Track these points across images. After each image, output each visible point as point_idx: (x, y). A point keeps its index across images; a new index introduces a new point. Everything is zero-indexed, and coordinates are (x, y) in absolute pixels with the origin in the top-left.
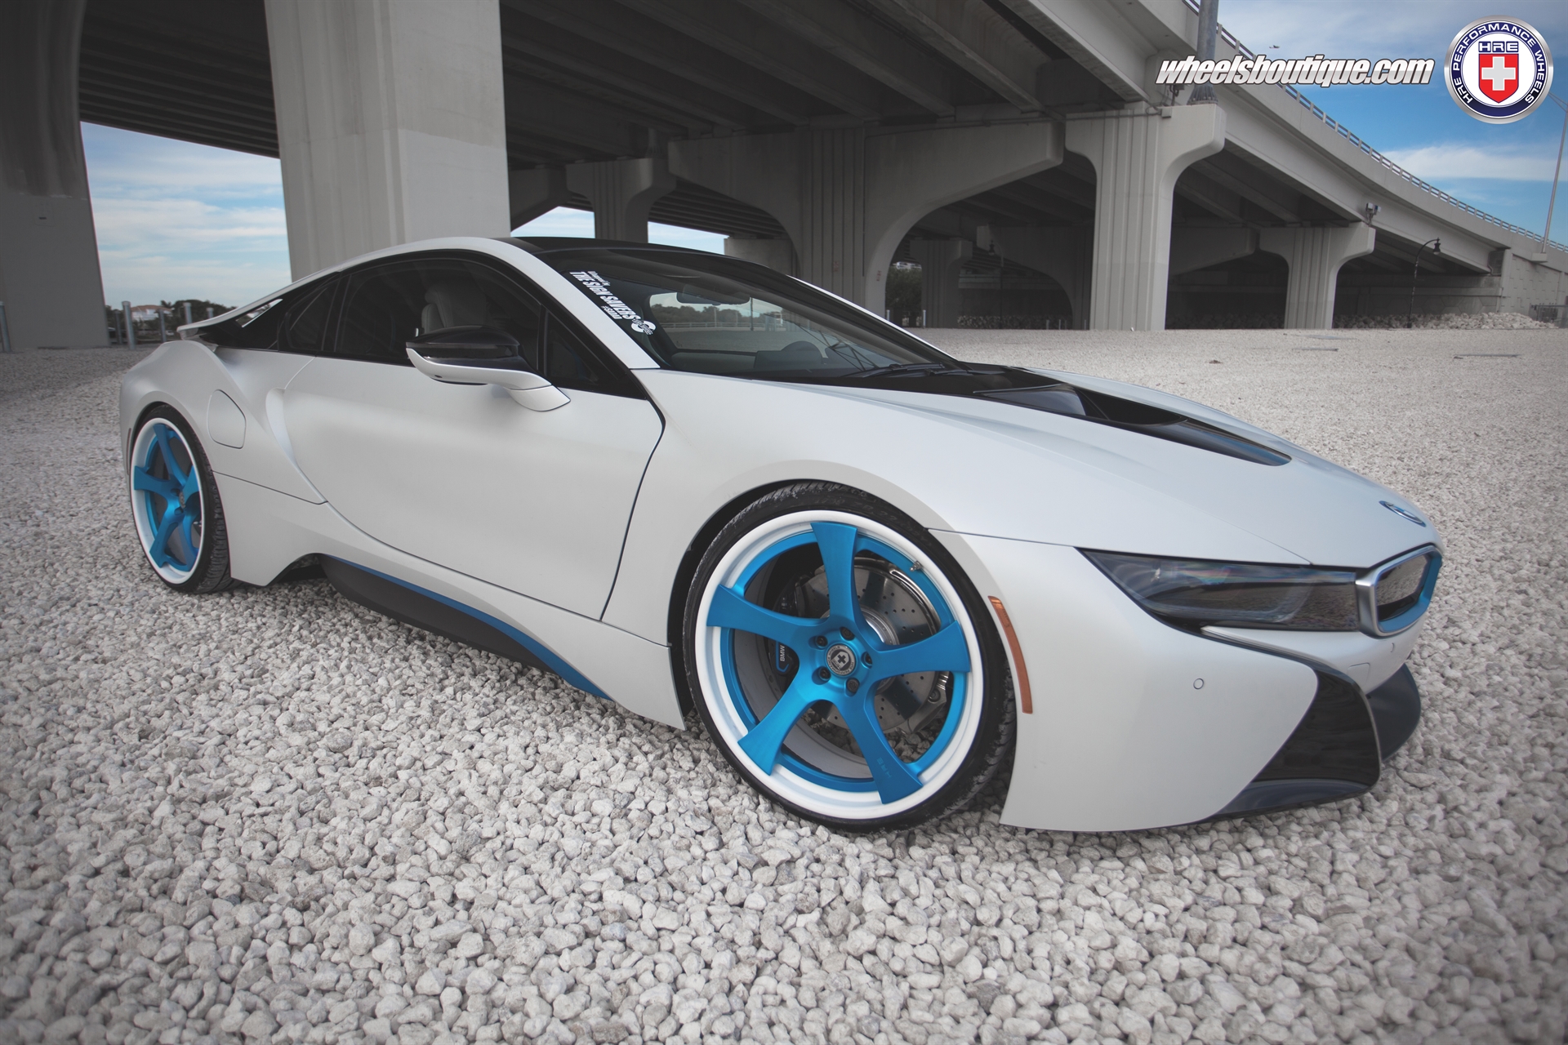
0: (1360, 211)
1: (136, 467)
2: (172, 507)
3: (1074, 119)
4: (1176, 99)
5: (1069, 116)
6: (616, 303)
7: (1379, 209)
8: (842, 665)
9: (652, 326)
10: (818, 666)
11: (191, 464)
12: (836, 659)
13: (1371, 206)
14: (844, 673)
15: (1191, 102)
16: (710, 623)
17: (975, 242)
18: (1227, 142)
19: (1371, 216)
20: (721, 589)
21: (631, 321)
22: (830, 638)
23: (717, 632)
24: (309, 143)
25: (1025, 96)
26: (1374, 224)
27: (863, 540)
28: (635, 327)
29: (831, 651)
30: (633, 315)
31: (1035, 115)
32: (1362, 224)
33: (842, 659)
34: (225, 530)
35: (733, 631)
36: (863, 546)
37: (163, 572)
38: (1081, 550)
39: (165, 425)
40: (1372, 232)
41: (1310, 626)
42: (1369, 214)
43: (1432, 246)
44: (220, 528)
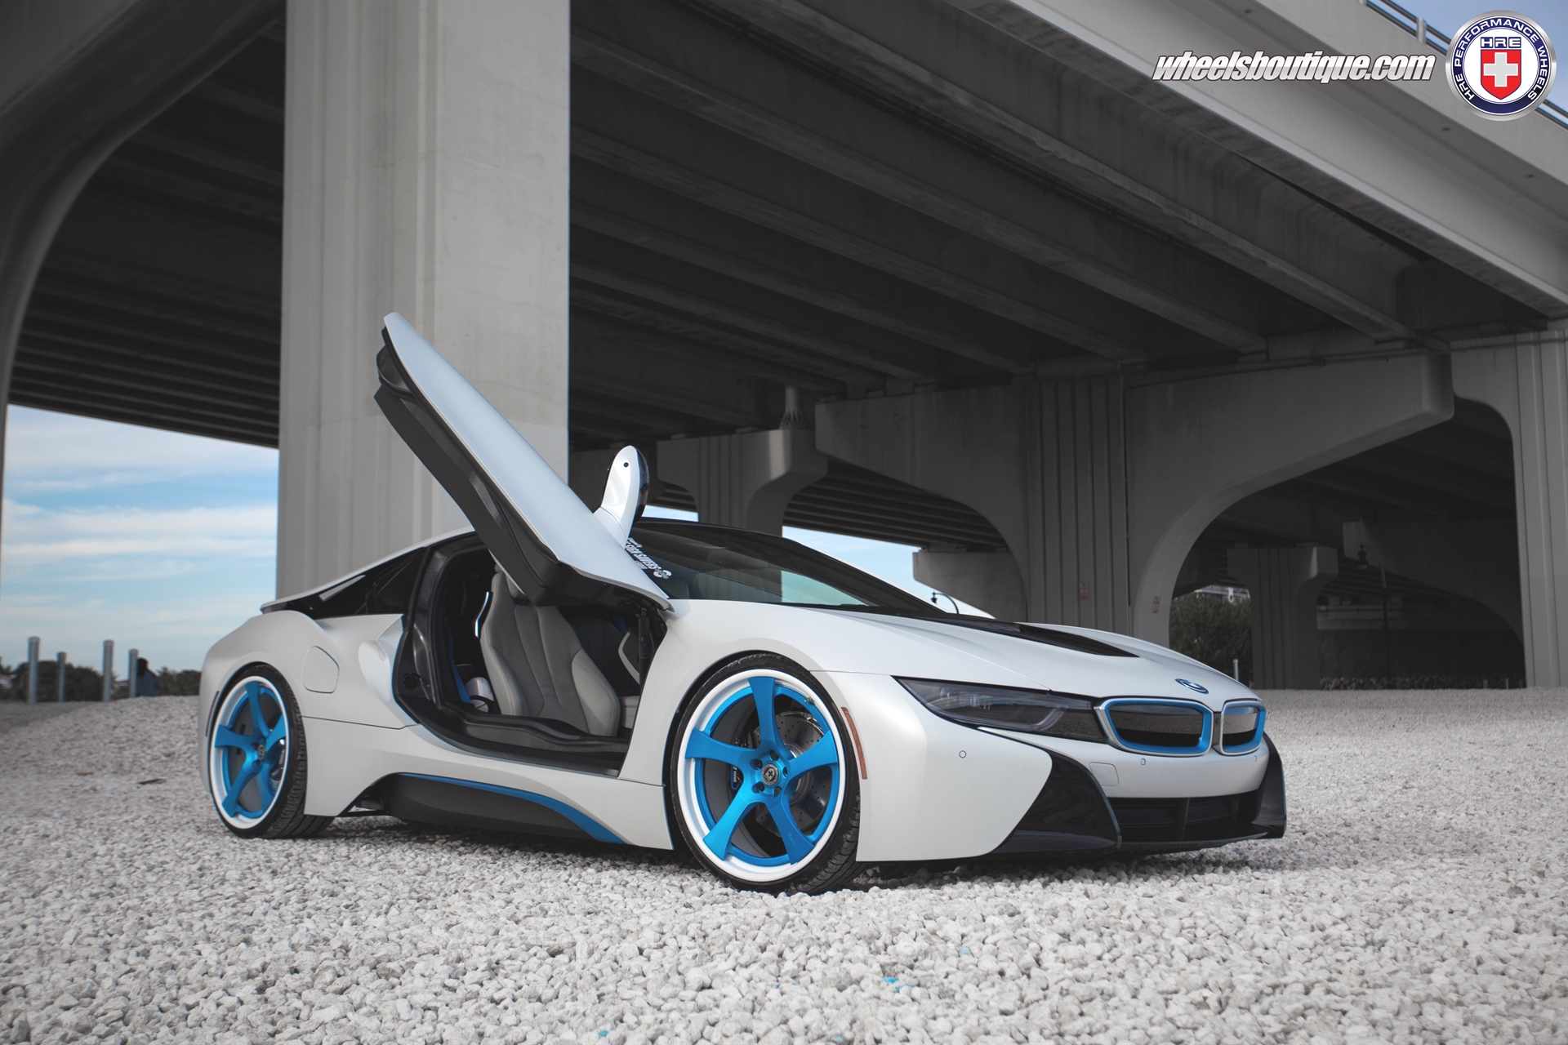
1: (220, 726)
2: (250, 758)
3: (1464, 350)
5: (1453, 344)
6: (645, 559)
8: (771, 778)
9: (669, 574)
10: (757, 781)
11: (280, 713)
12: (767, 774)
14: (772, 783)
16: (688, 758)
17: (1341, 550)
20: (695, 731)
21: (654, 570)
22: (764, 760)
23: (693, 765)
24: (319, 426)
25: (1377, 318)
27: (780, 688)
28: (656, 574)
29: (764, 769)
30: (656, 566)
33: (770, 774)
34: (305, 771)
35: (704, 760)
36: (779, 691)
37: (233, 821)
38: (896, 678)
39: (259, 682)
41: (1058, 733)
44: (300, 768)
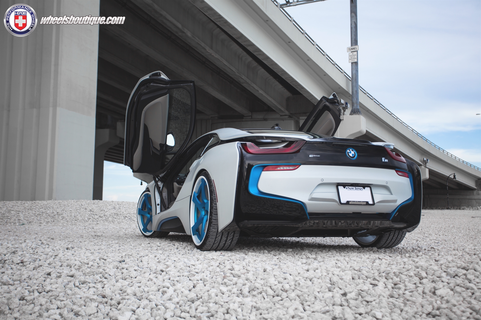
0: (421, 161)
4: (345, 113)
5: (301, 118)
7: (429, 161)
13: (425, 159)
15: (351, 114)
18: (367, 131)
19: (426, 163)
26: (427, 166)
31: (287, 117)
32: (423, 167)
40: (427, 170)
42: (425, 162)
43: (452, 177)
